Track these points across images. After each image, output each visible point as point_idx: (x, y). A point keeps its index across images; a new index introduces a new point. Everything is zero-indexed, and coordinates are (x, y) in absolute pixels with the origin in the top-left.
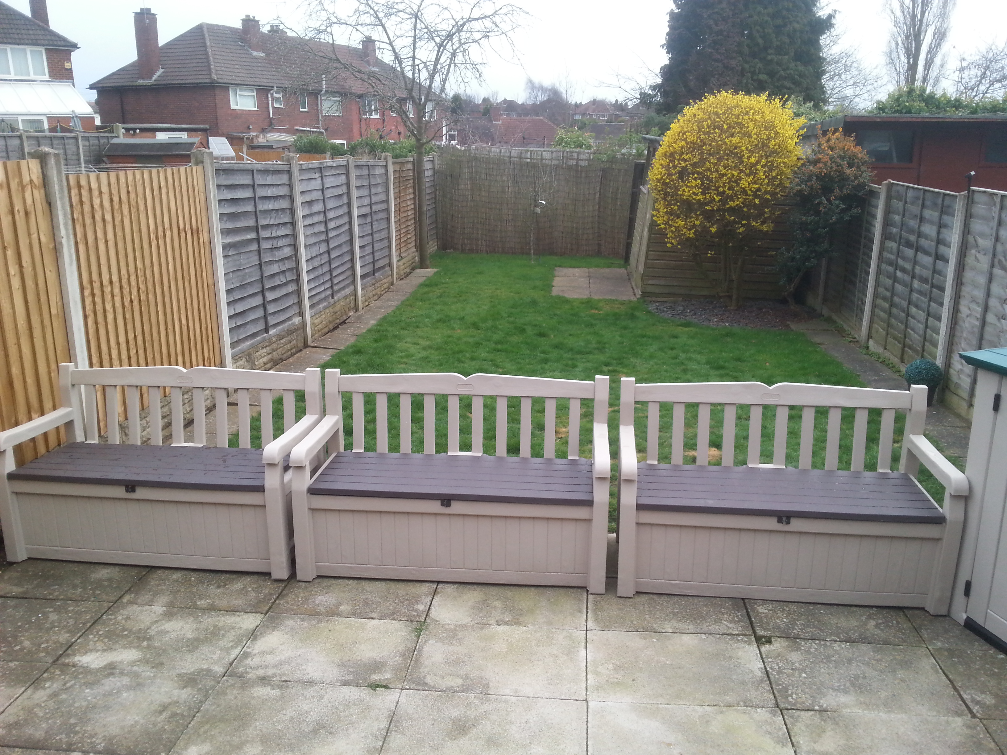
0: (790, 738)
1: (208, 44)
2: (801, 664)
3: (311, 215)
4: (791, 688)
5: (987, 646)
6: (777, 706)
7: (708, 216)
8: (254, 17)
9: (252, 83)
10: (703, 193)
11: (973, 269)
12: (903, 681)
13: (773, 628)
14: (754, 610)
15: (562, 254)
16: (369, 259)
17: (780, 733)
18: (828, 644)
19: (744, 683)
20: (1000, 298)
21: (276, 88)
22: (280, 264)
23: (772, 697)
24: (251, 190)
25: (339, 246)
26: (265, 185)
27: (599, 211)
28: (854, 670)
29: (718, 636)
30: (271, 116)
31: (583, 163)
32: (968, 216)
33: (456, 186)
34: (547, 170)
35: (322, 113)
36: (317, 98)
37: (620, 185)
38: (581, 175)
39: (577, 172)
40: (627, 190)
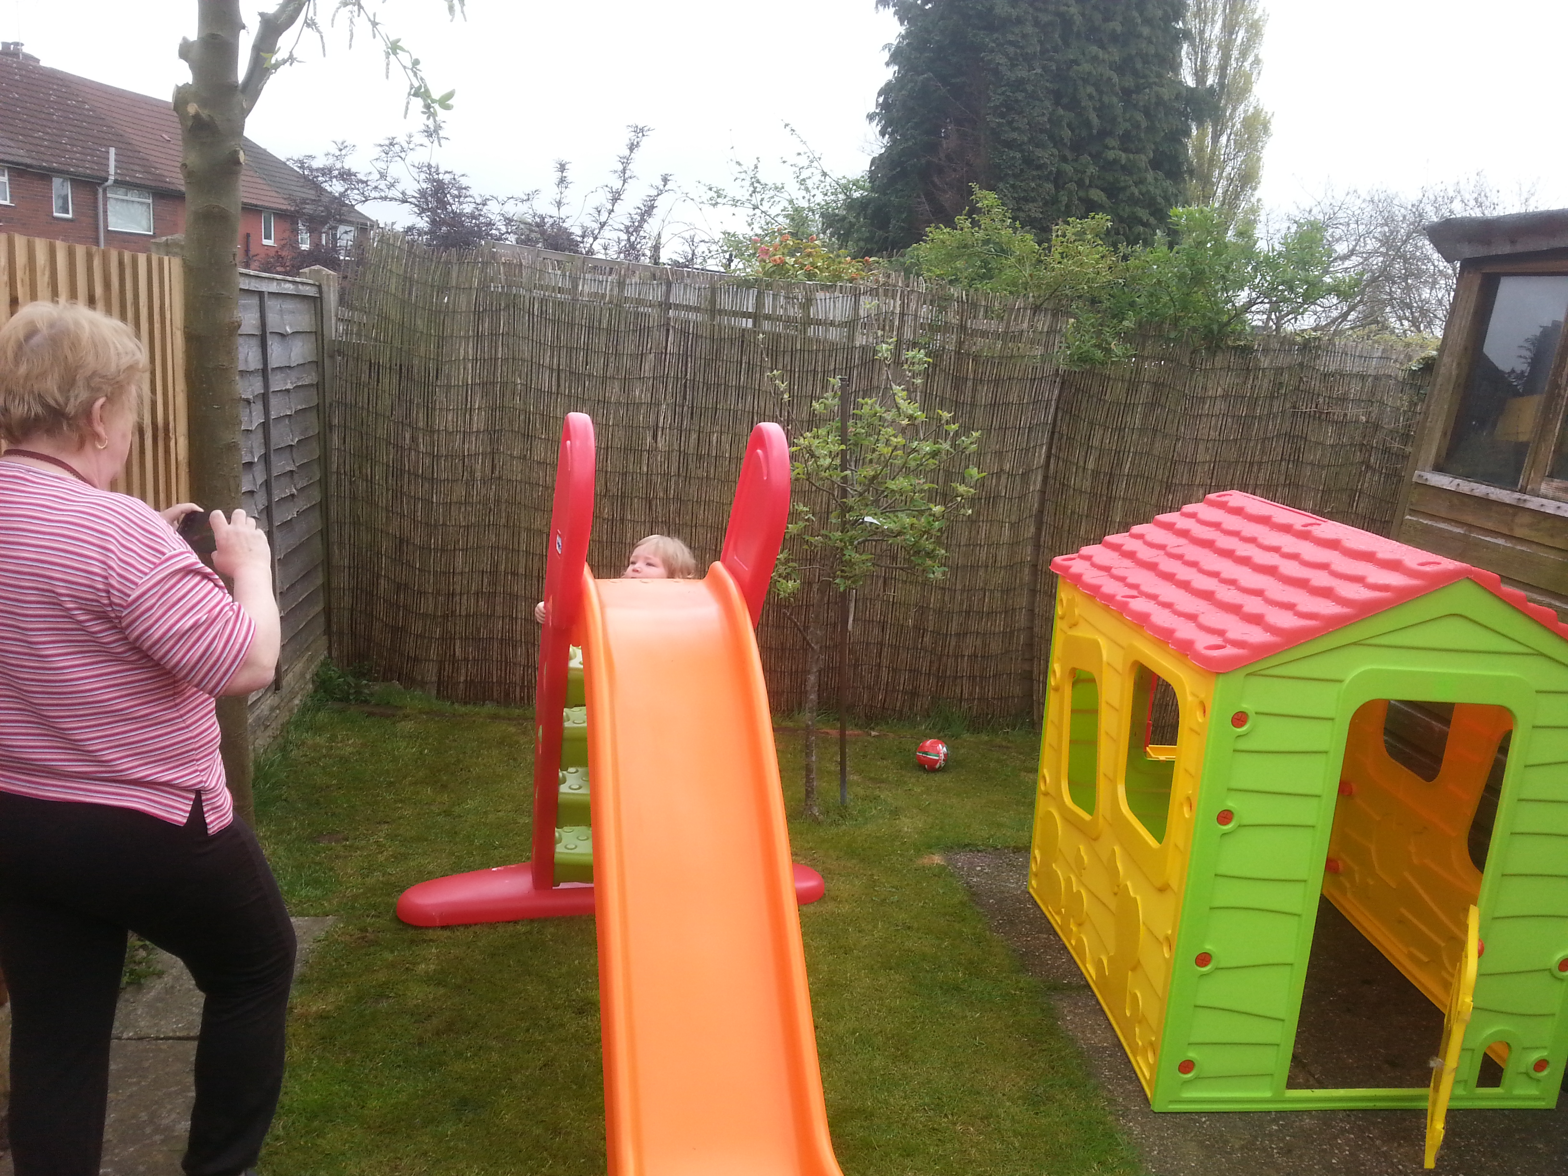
33: (421, 415)
34: (832, 367)
35: (106, 225)
36: (95, 194)
37: (1129, 442)
38: (973, 397)
39: (958, 382)
40: (1155, 466)
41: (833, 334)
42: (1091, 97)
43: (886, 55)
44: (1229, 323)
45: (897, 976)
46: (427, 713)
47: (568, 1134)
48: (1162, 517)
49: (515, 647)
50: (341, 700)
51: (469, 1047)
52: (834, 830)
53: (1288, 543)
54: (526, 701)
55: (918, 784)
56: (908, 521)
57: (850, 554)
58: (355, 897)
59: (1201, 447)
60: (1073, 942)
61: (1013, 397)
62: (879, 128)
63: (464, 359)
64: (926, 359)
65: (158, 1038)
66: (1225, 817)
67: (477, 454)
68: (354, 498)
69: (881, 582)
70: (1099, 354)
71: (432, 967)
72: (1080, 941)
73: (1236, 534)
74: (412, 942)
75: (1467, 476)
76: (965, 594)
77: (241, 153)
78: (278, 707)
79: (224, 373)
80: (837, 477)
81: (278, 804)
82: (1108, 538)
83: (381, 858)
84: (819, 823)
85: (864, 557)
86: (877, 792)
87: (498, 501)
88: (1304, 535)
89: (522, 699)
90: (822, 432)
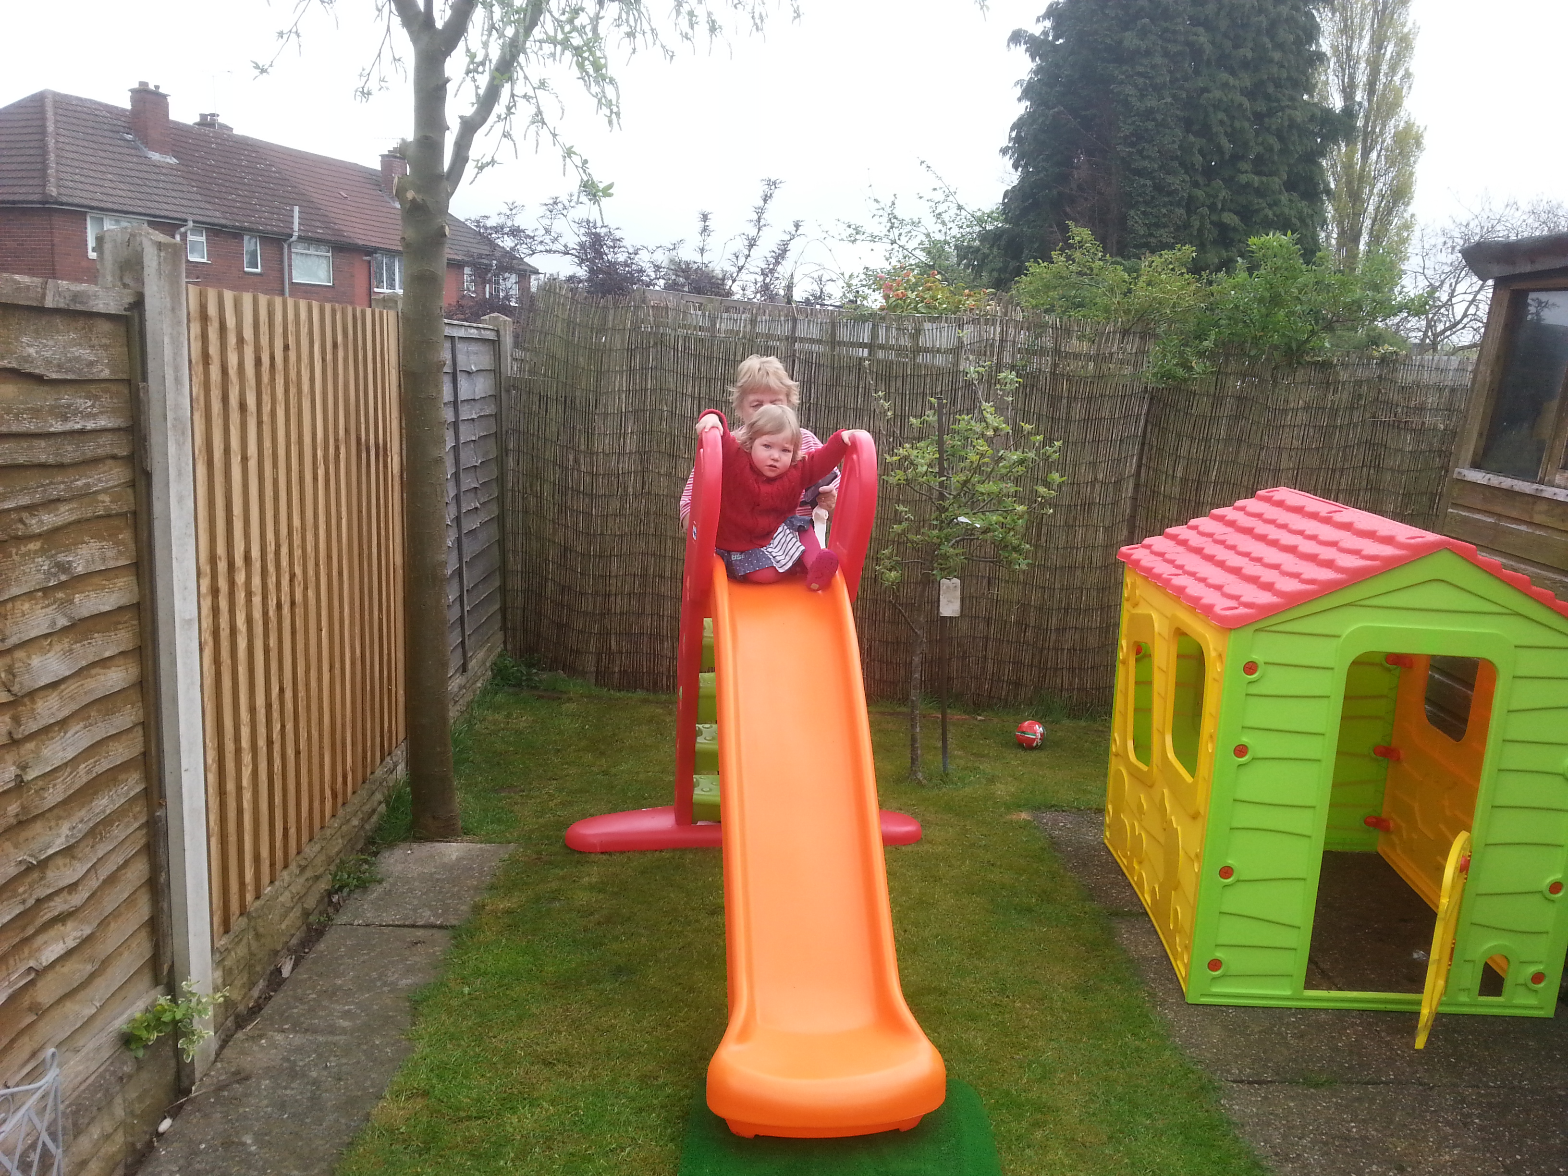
1: (51, 127)
8: (157, 87)
9: (140, 210)
21: (191, 224)
33: (582, 440)
34: (939, 389)
35: (291, 278)
36: (282, 249)
37: (1214, 452)
38: (1068, 413)
39: (1054, 400)
40: (1240, 473)
41: (940, 360)
42: (1222, 122)
43: (1018, 91)
44: (1307, 341)
45: (978, 899)
46: (586, 697)
47: (701, 992)
48: (1216, 511)
49: (662, 642)
50: (514, 686)
51: (624, 933)
52: (936, 791)
53: (1311, 526)
54: (672, 689)
55: (1016, 760)
56: (995, 518)
57: (947, 549)
58: (532, 831)
59: (1285, 455)
60: (1136, 878)
61: (1105, 413)
62: (1012, 162)
63: (619, 390)
64: (1016, 379)
65: (381, 926)
66: (1241, 751)
67: (629, 473)
68: (526, 512)
69: (985, 582)
70: (1180, 372)
71: (594, 880)
72: (1140, 876)
73: (1272, 522)
74: (578, 862)
75: (1499, 472)
76: (1064, 592)
77: (447, 227)
78: (464, 687)
79: (433, 401)
80: (935, 483)
81: (466, 765)
82: (1169, 530)
83: (551, 804)
84: (923, 786)
85: (957, 551)
86: (977, 764)
87: (647, 514)
88: (1327, 521)
89: (668, 687)
90: (922, 444)
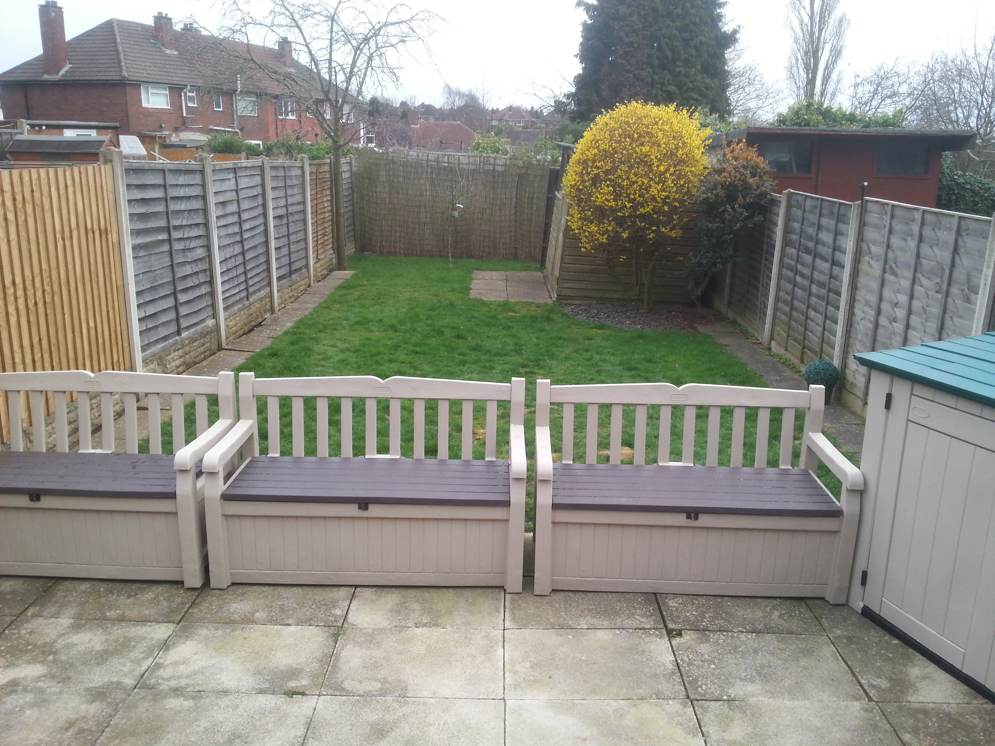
0: (700, 728)
1: (119, 40)
2: (709, 656)
3: (224, 216)
4: (700, 679)
5: (882, 633)
6: (688, 697)
7: (620, 222)
8: (167, 15)
9: (166, 82)
10: (615, 200)
11: (867, 274)
12: (805, 668)
13: (684, 621)
14: (665, 604)
15: (480, 257)
16: (285, 261)
17: (691, 724)
18: (735, 635)
19: (656, 675)
20: (891, 302)
21: (189, 87)
22: (193, 265)
23: (683, 689)
24: (162, 190)
25: (255, 247)
26: (177, 185)
27: (516, 216)
28: (760, 659)
29: (631, 631)
30: (185, 115)
31: (500, 169)
32: (862, 224)
33: (374, 188)
35: (237, 113)
36: (232, 98)
46: (379, 257)
62: (580, 61)
63: (383, 175)
67: (386, 197)
68: (360, 208)
